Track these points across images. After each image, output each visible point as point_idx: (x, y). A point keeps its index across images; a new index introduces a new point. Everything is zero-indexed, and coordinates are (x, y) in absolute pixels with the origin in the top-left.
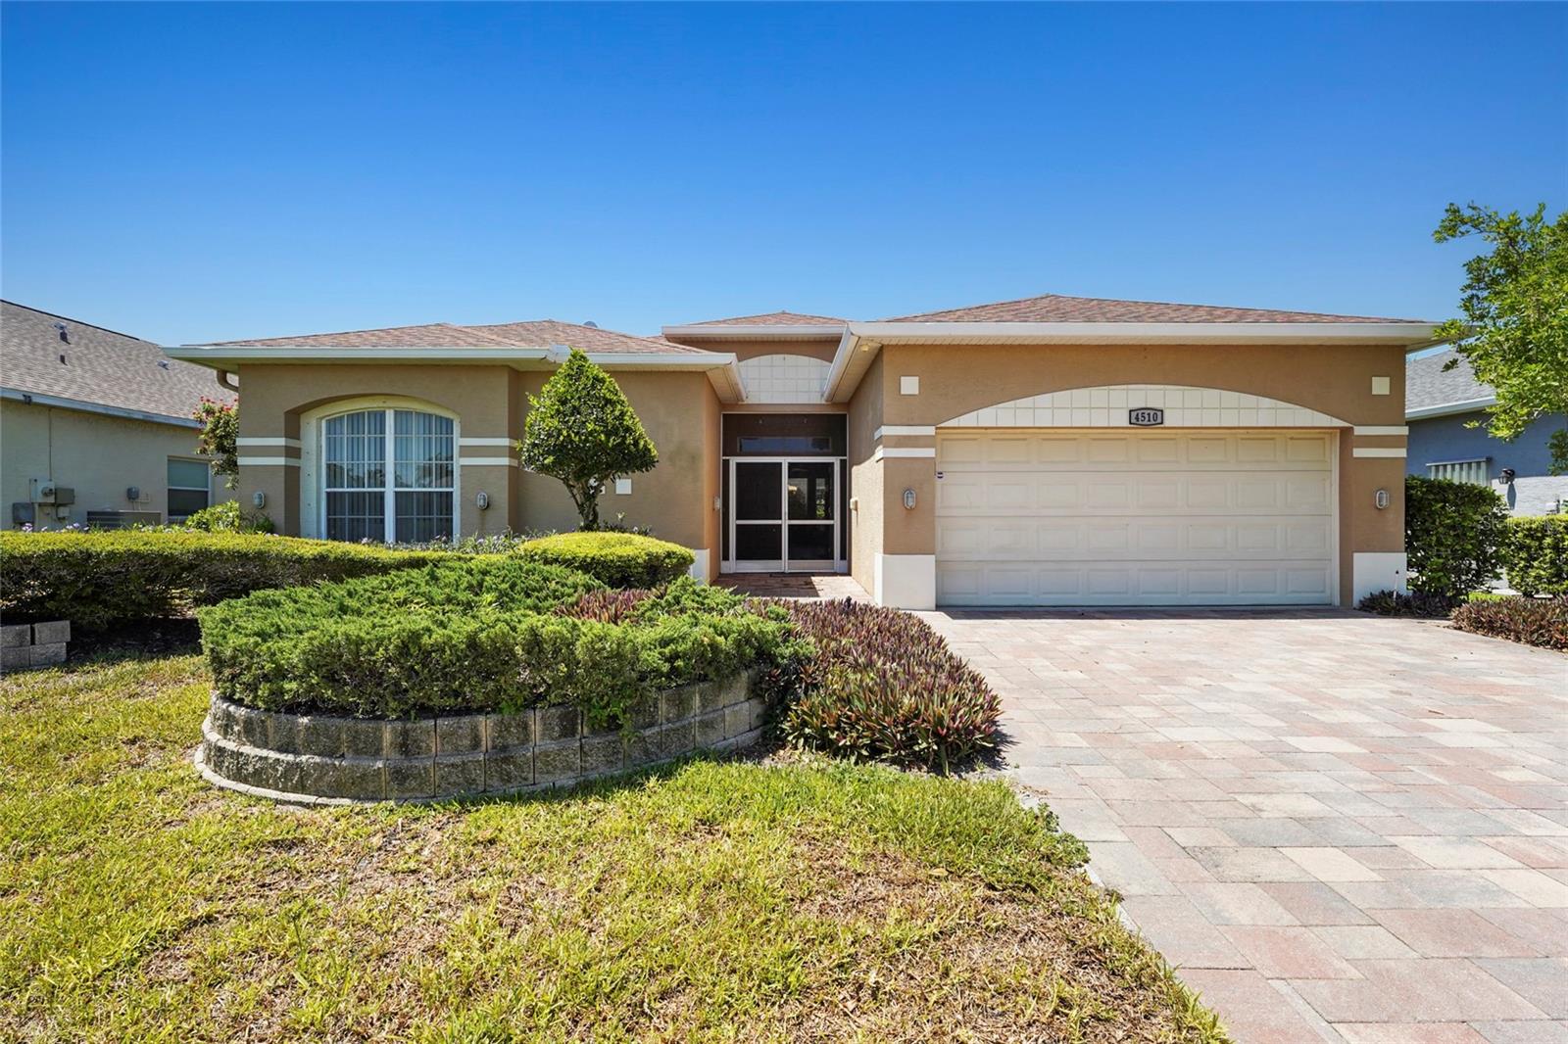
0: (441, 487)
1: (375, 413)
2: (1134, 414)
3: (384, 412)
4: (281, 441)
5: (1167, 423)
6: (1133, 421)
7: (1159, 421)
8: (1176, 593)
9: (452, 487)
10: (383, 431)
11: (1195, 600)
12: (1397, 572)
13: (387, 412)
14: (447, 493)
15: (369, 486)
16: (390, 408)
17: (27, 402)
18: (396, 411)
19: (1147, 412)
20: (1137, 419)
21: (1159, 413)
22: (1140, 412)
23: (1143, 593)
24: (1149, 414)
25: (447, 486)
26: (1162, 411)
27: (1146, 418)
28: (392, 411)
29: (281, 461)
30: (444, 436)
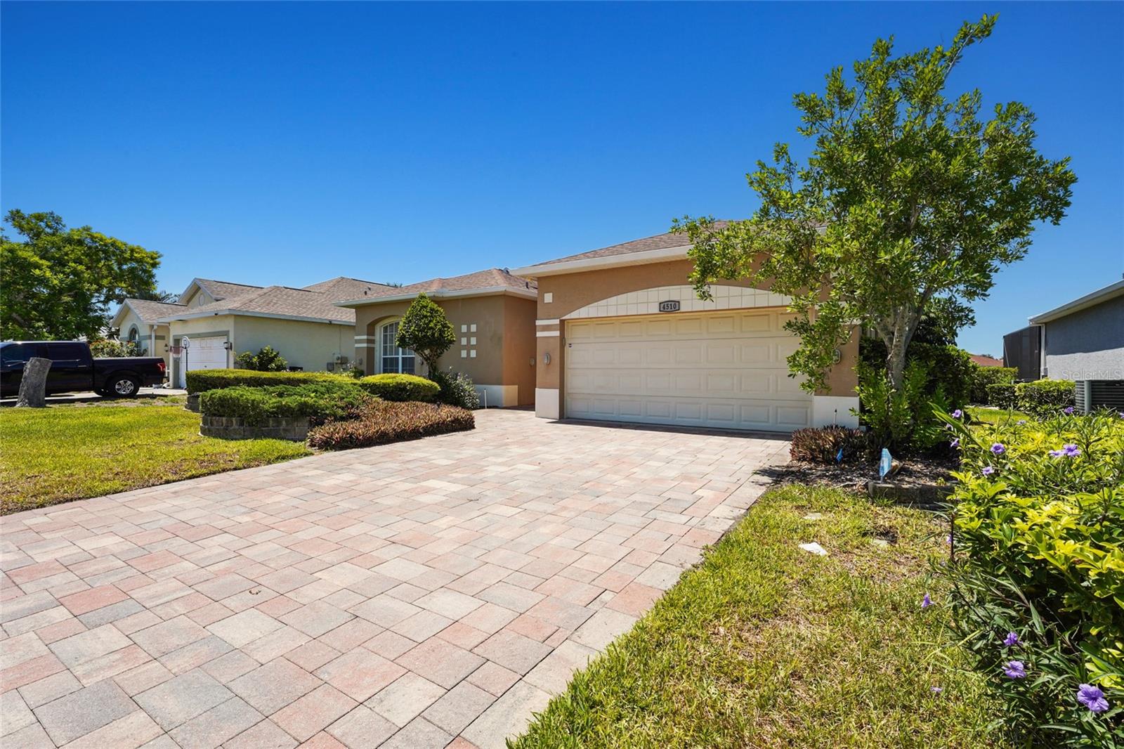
2: (662, 305)
4: (365, 337)
5: (682, 309)
6: (662, 309)
7: (677, 308)
8: (699, 418)
11: (710, 423)
12: (836, 411)
15: (395, 355)
17: (330, 324)
19: (670, 303)
20: (664, 308)
21: (677, 304)
22: (666, 304)
23: (679, 417)
24: (671, 305)
26: (679, 302)
27: (670, 307)
29: (365, 345)
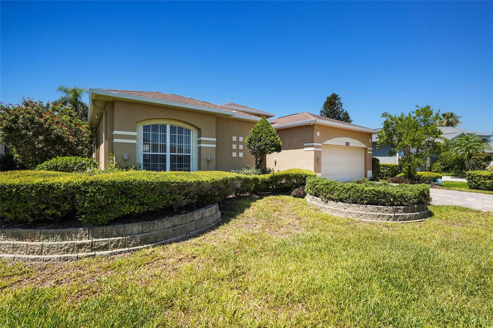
0: (186, 153)
1: (163, 125)
2: (346, 143)
3: (166, 125)
4: (135, 134)
5: (350, 145)
9: (190, 153)
10: (165, 132)
12: (371, 174)
13: (167, 125)
14: (188, 155)
15: (160, 152)
16: (168, 124)
18: (170, 125)
25: (188, 153)
26: (349, 143)
28: (169, 125)
29: (135, 142)
30: (187, 136)
